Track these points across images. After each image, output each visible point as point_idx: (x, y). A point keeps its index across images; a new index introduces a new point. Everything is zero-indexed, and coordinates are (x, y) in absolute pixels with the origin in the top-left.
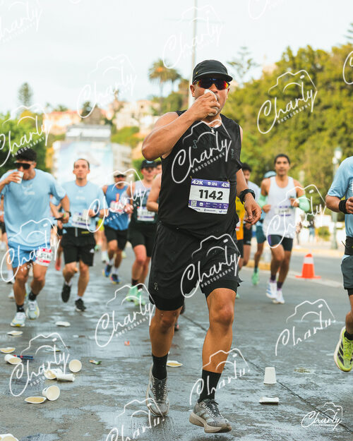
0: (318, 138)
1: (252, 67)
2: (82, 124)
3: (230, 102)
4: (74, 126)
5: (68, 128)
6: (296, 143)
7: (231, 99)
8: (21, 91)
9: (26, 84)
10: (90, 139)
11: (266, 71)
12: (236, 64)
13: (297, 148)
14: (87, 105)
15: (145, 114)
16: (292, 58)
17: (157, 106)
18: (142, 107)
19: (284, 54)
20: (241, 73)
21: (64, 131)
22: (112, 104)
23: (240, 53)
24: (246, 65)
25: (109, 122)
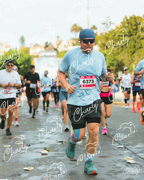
0: (140, 51)
1: (111, 25)
2: (45, 51)
3: (103, 39)
4: (42, 52)
5: (40, 53)
6: (131, 54)
7: (104, 37)
8: (20, 39)
9: (22, 36)
10: (49, 56)
11: (117, 25)
12: (105, 24)
13: (131, 55)
14: (47, 43)
15: (70, 45)
16: (128, 20)
17: (74, 42)
18: (68, 43)
19: (124, 19)
20: (107, 27)
21: (38, 54)
22: (57, 42)
23: (106, 19)
24: (109, 24)
25: (56, 49)
